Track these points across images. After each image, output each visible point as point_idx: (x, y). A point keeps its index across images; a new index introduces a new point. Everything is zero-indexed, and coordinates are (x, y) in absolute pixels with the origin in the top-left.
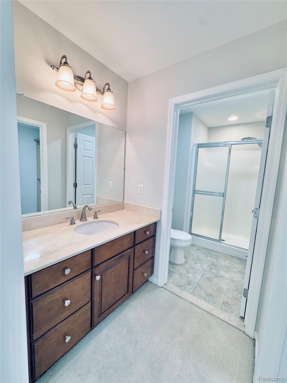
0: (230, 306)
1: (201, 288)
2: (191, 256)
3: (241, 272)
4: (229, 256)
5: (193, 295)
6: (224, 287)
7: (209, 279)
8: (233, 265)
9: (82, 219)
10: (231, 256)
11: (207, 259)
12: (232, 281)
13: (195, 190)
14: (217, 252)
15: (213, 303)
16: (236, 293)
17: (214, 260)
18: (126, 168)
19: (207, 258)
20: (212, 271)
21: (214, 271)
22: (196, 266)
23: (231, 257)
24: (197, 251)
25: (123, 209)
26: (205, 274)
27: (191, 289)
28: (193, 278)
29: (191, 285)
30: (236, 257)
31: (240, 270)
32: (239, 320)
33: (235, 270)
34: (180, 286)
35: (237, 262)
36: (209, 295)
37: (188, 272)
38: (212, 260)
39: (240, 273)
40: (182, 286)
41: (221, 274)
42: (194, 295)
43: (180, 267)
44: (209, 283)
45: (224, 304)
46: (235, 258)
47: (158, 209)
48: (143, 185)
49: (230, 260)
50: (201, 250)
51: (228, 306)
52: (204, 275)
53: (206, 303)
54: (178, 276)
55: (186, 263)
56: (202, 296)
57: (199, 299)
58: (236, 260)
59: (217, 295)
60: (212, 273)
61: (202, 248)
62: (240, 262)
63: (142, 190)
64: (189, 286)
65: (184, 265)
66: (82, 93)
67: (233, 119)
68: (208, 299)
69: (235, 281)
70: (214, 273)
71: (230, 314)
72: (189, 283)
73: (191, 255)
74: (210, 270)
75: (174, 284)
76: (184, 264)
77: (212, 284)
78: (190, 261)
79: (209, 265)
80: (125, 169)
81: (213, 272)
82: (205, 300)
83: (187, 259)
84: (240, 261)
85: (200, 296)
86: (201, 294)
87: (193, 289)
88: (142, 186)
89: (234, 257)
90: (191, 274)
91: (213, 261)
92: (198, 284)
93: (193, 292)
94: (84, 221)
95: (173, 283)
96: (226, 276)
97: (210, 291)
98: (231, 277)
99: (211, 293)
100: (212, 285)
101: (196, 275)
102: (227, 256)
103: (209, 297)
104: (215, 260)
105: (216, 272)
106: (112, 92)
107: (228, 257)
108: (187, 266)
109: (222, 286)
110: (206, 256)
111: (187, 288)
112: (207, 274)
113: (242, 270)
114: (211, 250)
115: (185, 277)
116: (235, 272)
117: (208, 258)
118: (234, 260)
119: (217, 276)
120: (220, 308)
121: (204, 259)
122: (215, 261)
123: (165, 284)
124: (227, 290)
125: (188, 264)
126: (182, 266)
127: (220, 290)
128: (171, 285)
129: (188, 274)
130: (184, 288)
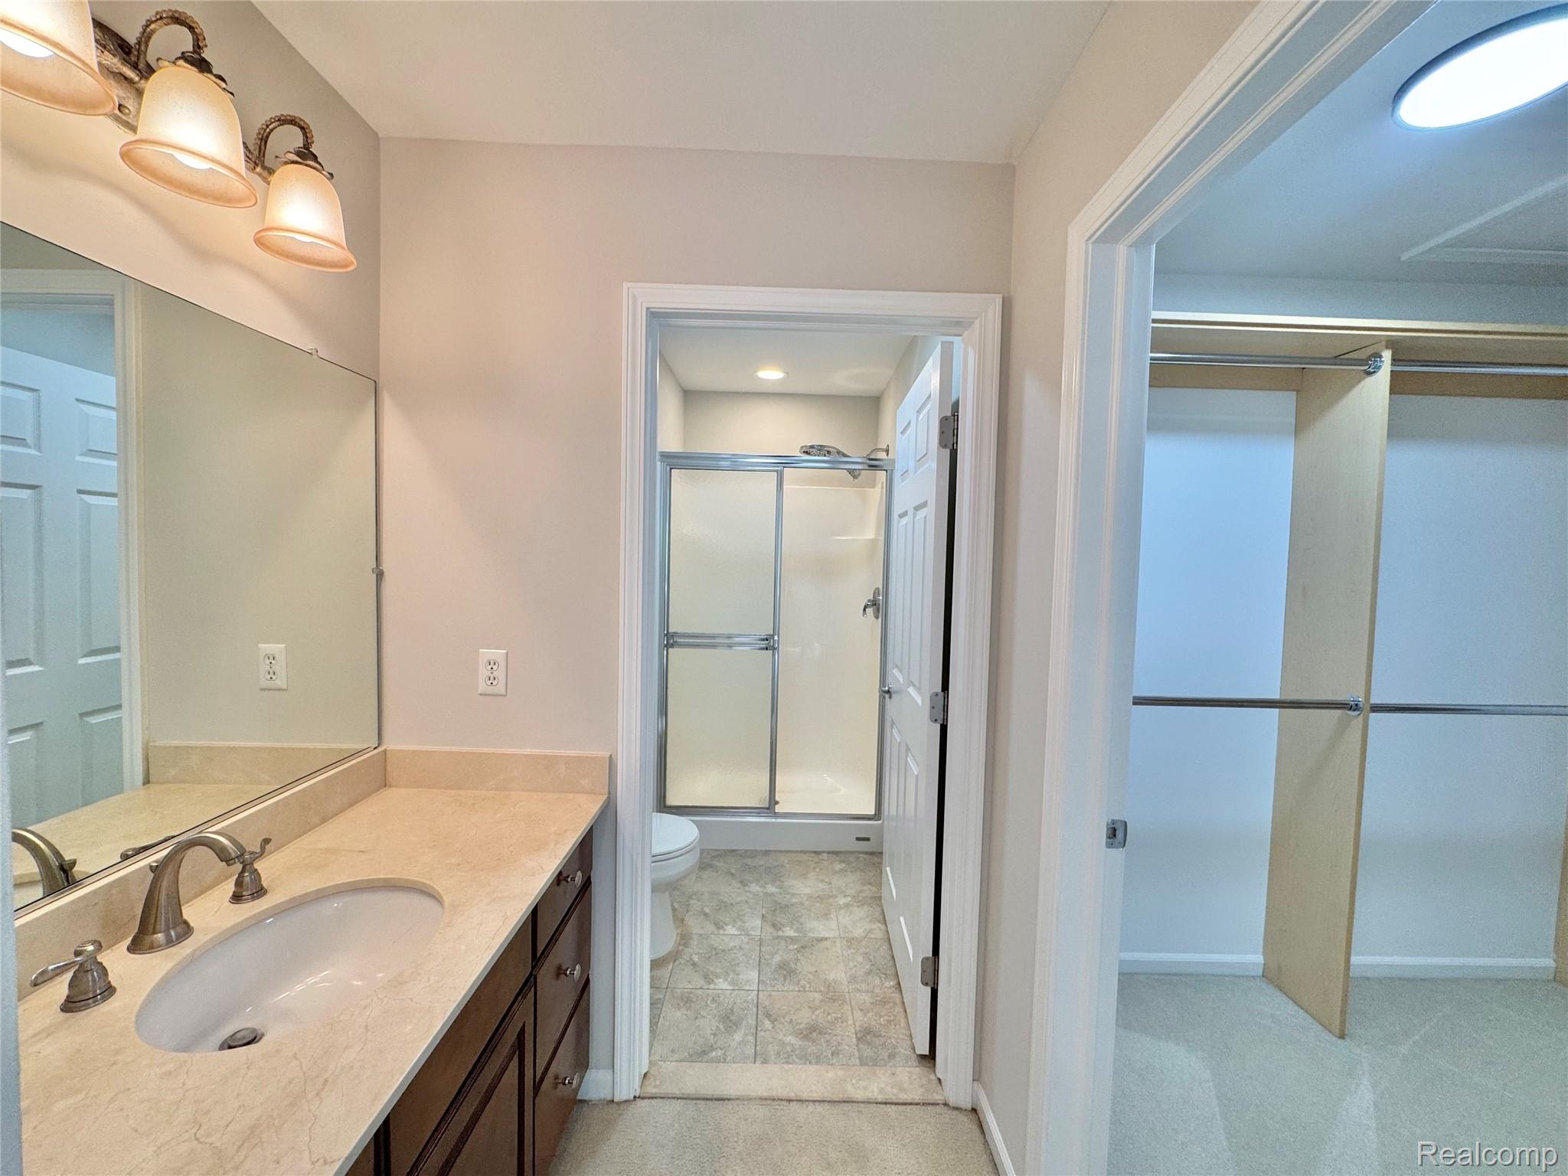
0: (881, 1038)
1: (776, 1020)
2: (692, 902)
3: (860, 898)
4: (808, 854)
5: (762, 1063)
6: (838, 975)
7: (787, 971)
8: (830, 884)
9: (148, 939)
10: (815, 852)
11: (750, 892)
12: (850, 942)
13: (670, 631)
14: (767, 853)
15: (833, 1054)
16: (877, 981)
17: (771, 889)
18: (385, 567)
19: (746, 888)
20: (780, 933)
21: (789, 932)
22: (726, 939)
23: (813, 857)
24: (706, 874)
25: (385, 784)
26: (765, 959)
27: (743, 1043)
28: (736, 992)
29: (737, 1025)
30: (829, 853)
31: (855, 892)
32: (918, 1070)
33: (842, 901)
34: (701, 1054)
35: (838, 867)
36: (811, 1032)
37: (708, 978)
38: (765, 890)
39: (859, 904)
40: (712, 1048)
41: (810, 935)
42: (765, 1062)
43: (670, 967)
44: (791, 988)
45: (862, 1038)
46: (825, 855)
47: (593, 753)
48: (505, 651)
49: (817, 870)
50: (716, 863)
51: (874, 1039)
52: (763, 960)
53: (812, 1068)
54: (679, 1014)
55: (685, 939)
56: (789, 1049)
57: (786, 1066)
58: (832, 863)
59: (829, 1017)
60: (786, 941)
61: (718, 856)
62: (844, 865)
63: (500, 674)
64: (735, 1031)
65: (683, 950)
66: (130, 137)
67: (771, 375)
68: (812, 1049)
69: (857, 938)
70: (791, 938)
71: (891, 1064)
72: (730, 1021)
73: (690, 898)
74: (775, 934)
75: (676, 1056)
76: (680, 948)
77: (802, 987)
78: (695, 925)
79: (763, 915)
80: (380, 575)
81: (788, 937)
82: (806, 1058)
83: (683, 920)
84: (844, 862)
85: (787, 1057)
86: (783, 1044)
87: (751, 1038)
88: (498, 654)
89: (823, 852)
90: (720, 980)
91: (772, 895)
92: (760, 1007)
93: (758, 1048)
94: (170, 943)
95: (673, 1051)
96: (827, 936)
97: (805, 1017)
98: (841, 930)
99: (812, 1022)
100: (804, 987)
101: (738, 974)
102: (804, 857)
103: (814, 1042)
104: (776, 887)
105: (797, 935)
106: (331, 174)
107: (809, 861)
108: (695, 951)
109: (831, 977)
110: (744, 883)
111: (729, 1046)
112: (773, 955)
113: (860, 892)
114: (746, 851)
115: (707, 1005)
116: (847, 905)
117: (752, 889)
118: (826, 863)
119: (803, 947)
120: (858, 1061)
121: (739, 899)
122: (778, 890)
123: (645, 1074)
124: (849, 982)
125: (694, 942)
126: (675, 961)
127: (833, 996)
128: (669, 1066)
129: (712, 986)
130: (720, 1053)
